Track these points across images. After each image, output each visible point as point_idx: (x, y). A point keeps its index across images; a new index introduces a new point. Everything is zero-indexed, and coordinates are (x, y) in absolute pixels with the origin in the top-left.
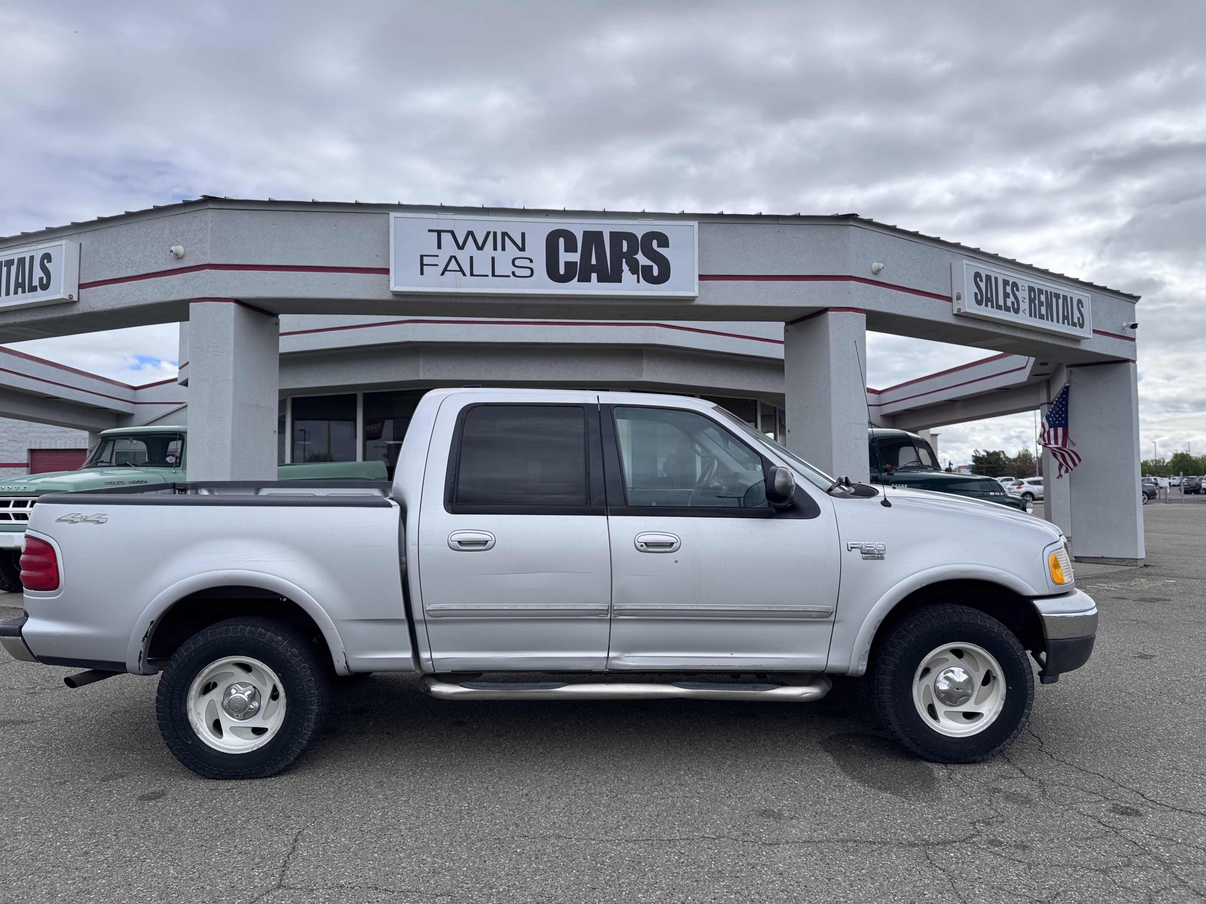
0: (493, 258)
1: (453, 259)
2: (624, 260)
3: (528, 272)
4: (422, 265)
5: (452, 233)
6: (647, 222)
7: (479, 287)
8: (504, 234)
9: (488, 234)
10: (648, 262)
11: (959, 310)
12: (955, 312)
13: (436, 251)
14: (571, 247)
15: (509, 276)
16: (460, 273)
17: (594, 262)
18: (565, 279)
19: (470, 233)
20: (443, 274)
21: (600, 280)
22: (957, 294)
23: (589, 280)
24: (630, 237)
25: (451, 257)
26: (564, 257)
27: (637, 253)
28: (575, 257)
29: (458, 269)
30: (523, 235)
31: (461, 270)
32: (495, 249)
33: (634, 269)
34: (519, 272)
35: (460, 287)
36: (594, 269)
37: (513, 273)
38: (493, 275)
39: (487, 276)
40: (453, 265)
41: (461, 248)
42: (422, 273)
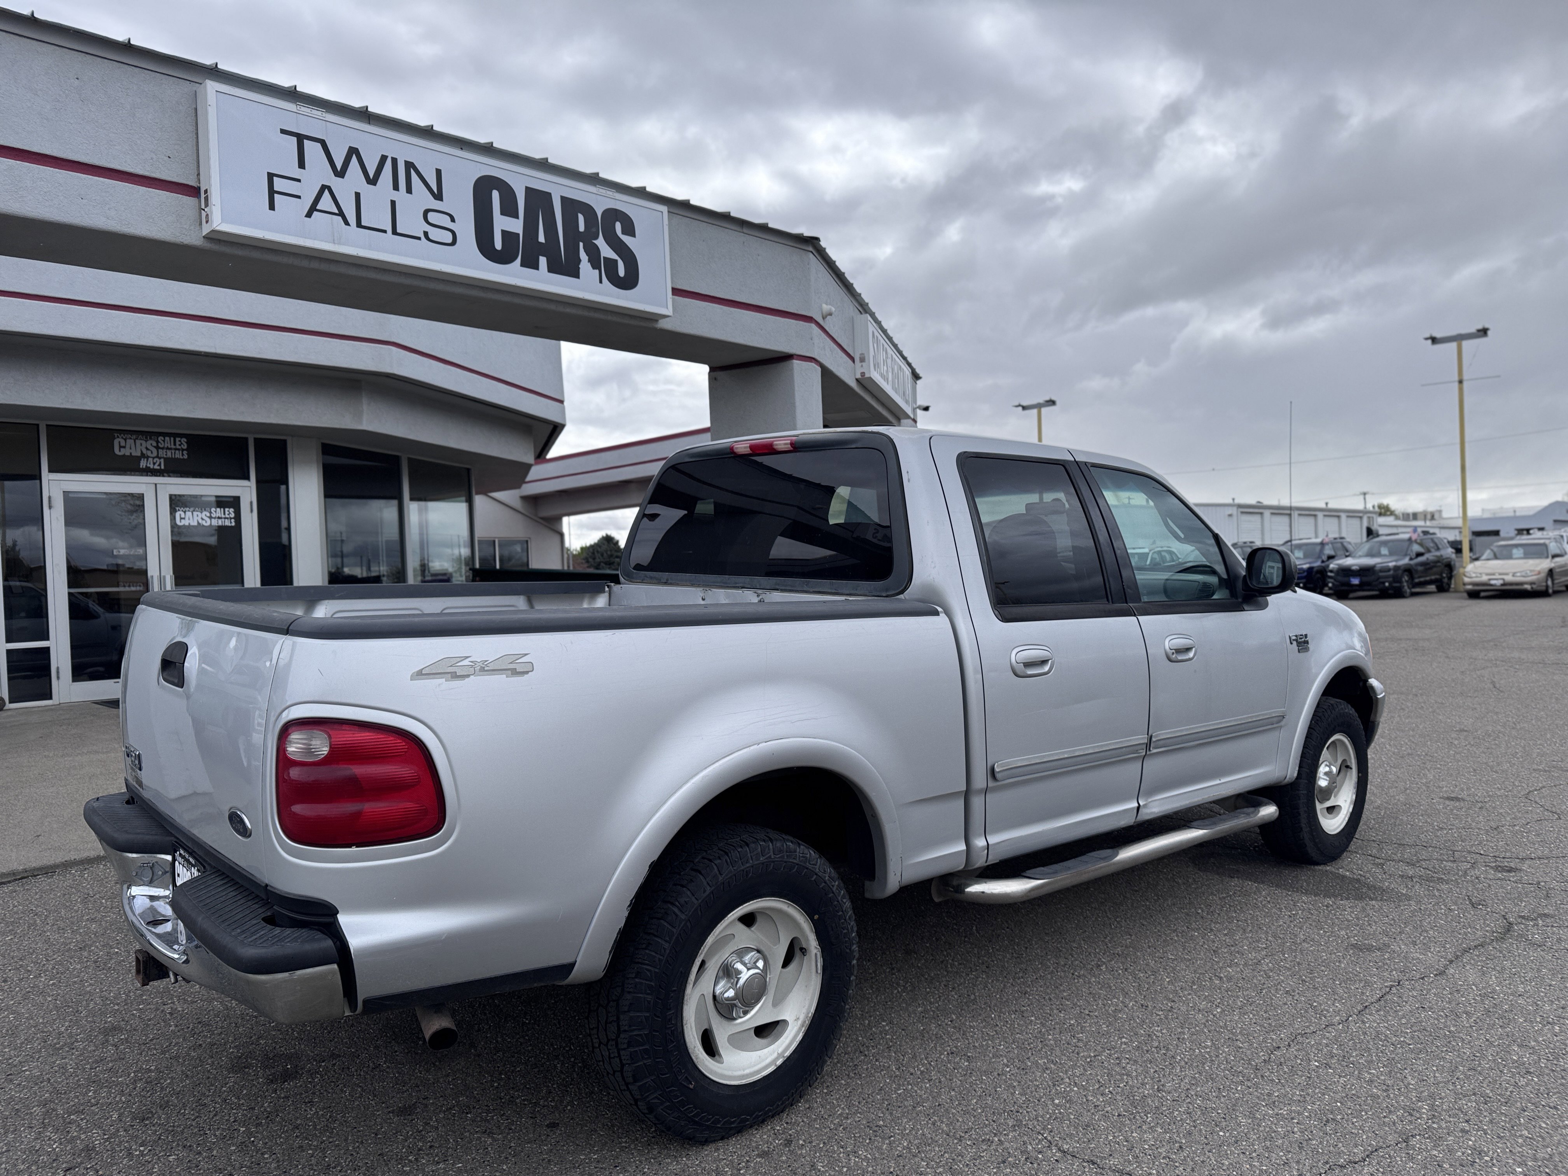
0: (393, 203)
1: (326, 192)
2: (581, 244)
3: (449, 238)
4: (272, 192)
5: (323, 143)
6: (608, 192)
7: (370, 248)
8: (409, 165)
9: (384, 158)
10: (612, 255)
11: (863, 374)
12: (859, 376)
13: (296, 172)
14: (509, 209)
15: (419, 238)
16: (340, 218)
17: (542, 239)
18: (502, 258)
19: (353, 151)
20: (309, 215)
21: (551, 269)
22: (861, 354)
23: (536, 267)
24: (588, 210)
25: (324, 188)
26: (502, 223)
27: (597, 238)
28: (516, 226)
29: (337, 212)
30: (439, 172)
31: (341, 214)
32: (396, 187)
33: (595, 262)
34: (434, 234)
35: (339, 244)
36: (542, 250)
37: (426, 234)
38: (395, 232)
39: (385, 232)
40: (326, 202)
41: (340, 174)
42: (272, 207)
